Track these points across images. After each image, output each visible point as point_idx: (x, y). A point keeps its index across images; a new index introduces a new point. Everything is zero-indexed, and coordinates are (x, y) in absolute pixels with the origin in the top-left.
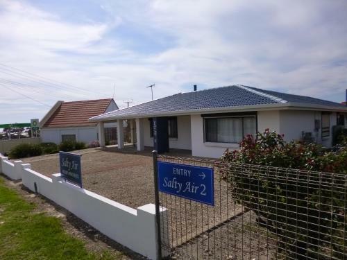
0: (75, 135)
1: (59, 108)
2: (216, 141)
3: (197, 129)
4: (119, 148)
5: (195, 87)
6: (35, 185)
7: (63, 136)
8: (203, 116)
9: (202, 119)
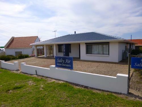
0: (21, 52)
1: (13, 40)
2: (91, 54)
3: (83, 49)
4: (45, 57)
5: (75, 32)
6: (36, 71)
7: (16, 52)
8: (86, 43)
9: (85, 45)
